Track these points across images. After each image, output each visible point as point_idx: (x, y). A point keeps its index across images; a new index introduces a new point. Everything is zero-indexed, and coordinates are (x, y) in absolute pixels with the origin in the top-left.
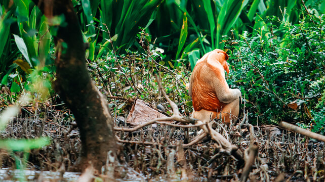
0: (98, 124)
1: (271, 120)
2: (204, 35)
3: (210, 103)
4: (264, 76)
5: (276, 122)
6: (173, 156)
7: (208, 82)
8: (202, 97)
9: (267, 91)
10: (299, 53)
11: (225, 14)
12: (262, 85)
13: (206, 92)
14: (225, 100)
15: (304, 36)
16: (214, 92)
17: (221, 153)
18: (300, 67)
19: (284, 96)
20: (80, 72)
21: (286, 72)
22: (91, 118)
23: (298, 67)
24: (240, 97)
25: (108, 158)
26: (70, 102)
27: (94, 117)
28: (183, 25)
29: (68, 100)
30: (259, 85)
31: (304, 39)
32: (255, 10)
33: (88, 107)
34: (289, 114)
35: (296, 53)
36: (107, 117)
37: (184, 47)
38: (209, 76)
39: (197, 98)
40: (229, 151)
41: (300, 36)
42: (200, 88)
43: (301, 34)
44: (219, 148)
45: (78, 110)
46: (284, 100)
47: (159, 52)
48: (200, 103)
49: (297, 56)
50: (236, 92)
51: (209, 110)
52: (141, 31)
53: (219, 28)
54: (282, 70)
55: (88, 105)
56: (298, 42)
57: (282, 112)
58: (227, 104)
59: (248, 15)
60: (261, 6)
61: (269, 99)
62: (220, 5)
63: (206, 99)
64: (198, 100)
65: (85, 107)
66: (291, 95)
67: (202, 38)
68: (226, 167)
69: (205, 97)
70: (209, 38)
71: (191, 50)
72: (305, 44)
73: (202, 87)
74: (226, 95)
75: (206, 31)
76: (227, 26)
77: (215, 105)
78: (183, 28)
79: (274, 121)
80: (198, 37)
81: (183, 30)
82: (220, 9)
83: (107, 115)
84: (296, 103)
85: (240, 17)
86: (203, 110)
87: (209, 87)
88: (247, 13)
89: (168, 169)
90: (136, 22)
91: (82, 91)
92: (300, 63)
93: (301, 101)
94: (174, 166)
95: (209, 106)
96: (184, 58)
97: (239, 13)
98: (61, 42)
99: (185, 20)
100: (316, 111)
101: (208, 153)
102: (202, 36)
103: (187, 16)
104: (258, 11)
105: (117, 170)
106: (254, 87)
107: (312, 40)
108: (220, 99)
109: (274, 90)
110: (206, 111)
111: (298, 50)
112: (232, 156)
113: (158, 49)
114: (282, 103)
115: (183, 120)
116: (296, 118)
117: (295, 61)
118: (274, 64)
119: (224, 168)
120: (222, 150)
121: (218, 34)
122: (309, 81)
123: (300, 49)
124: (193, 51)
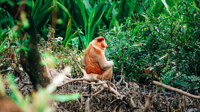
0: (45, 83)
1: (133, 79)
2: (80, 29)
3: (96, 69)
4: (128, 54)
5: (135, 80)
6: (89, 102)
7: (94, 57)
8: (91, 65)
9: (130, 62)
10: (147, 40)
11: (93, 16)
12: (126, 58)
13: (94, 63)
14: (105, 68)
15: (149, 29)
16: (98, 63)
17: (117, 99)
18: (148, 48)
19: (140, 65)
20: (35, 52)
21: (140, 51)
22: (41, 79)
23: (147, 48)
24: (113, 66)
25: (53, 103)
26: (29, 70)
27: (42, 79)
28: (69, 23)
29: (27, 69)
30: (125, 59)
31: (149, 31)
32: (110, 14)
33: (39, 73)
34: (143, 75)
35: (146, 40)
36: (50, 79)
37: (69, 36)
38: (94, 54)
39: (88, 66)
40: (121, 99)
41: (147, 29)
42: (90, 60)
43: (147, 28)
44: (116, 97)
45: (33, 74)
46: (140, 67)
47: (60, 39)
48: (90, 69)
49: (146, 41)
50: (111, 63)
51: (95, 73)
52: (49, 27)
53: (89, 25)
54: (137, 50)
55: (39, 72)
56: (146, 33)
57: (139, 75)
58: (105, 70)
59: (106, 17)
60: (113, 12)
61: (131, 66)
62: (90, 11)
63: (93, 67)
64: (89, 67)
65: (37, 73)
66: (145, 65)
67: (79, 31)
68: (120, 108)
69: (93, 65)
70: (83, 31)
71: (73, 38)
72: (151, 34)
73: (91, 60)
74: (105, 65)
75: (81, 26)
76: (94, 23)
77: (99, 70)
78: (68, 25)
79: (134, 80)
80: (77, 30)
81: (69, 26)
82: (90, 14)
83: (50, 77)
84: (149, 69)
85: (102, 18)
86: (92, 73)
87: (95, 60)
88: (105, 15)
89: (86, 109)
90: (39, 21)
91: (36, 64)
92: (148, 45)
93: (151, 68)
94: (89, 108)
95: (96, 71)
96: (69, 43)
97: (101, 16)
98: (26, 34)
99: (70, 20)
100: (164, 74)
101: (107, 100)
102: (79, 30)
103: (71, 18)
104: (112, 14)
105: (58, 110)
106: (122, 60)
107: (154, 32)
108: (101, 68)
109: (134, 62)
110: (94, 74)
111: (147, 37)
112: (124, 101)
113: (59, 38)
114: (139, 69)
115: (90, 80)
116: (147, 78)
117: (145, 44)
118: (133, 46)
119: (119, 108)
120: (118, 98)
121: (89, 28)
122: (157, 56)
123: (148, 37)
124: (75, 38)
